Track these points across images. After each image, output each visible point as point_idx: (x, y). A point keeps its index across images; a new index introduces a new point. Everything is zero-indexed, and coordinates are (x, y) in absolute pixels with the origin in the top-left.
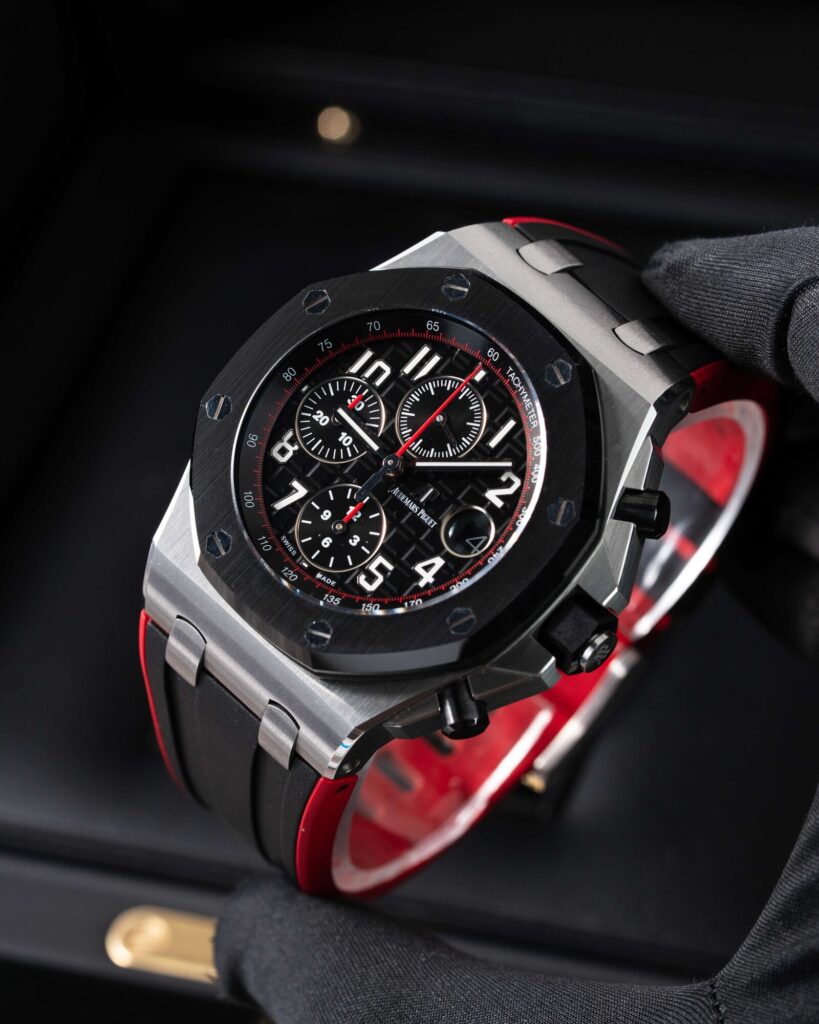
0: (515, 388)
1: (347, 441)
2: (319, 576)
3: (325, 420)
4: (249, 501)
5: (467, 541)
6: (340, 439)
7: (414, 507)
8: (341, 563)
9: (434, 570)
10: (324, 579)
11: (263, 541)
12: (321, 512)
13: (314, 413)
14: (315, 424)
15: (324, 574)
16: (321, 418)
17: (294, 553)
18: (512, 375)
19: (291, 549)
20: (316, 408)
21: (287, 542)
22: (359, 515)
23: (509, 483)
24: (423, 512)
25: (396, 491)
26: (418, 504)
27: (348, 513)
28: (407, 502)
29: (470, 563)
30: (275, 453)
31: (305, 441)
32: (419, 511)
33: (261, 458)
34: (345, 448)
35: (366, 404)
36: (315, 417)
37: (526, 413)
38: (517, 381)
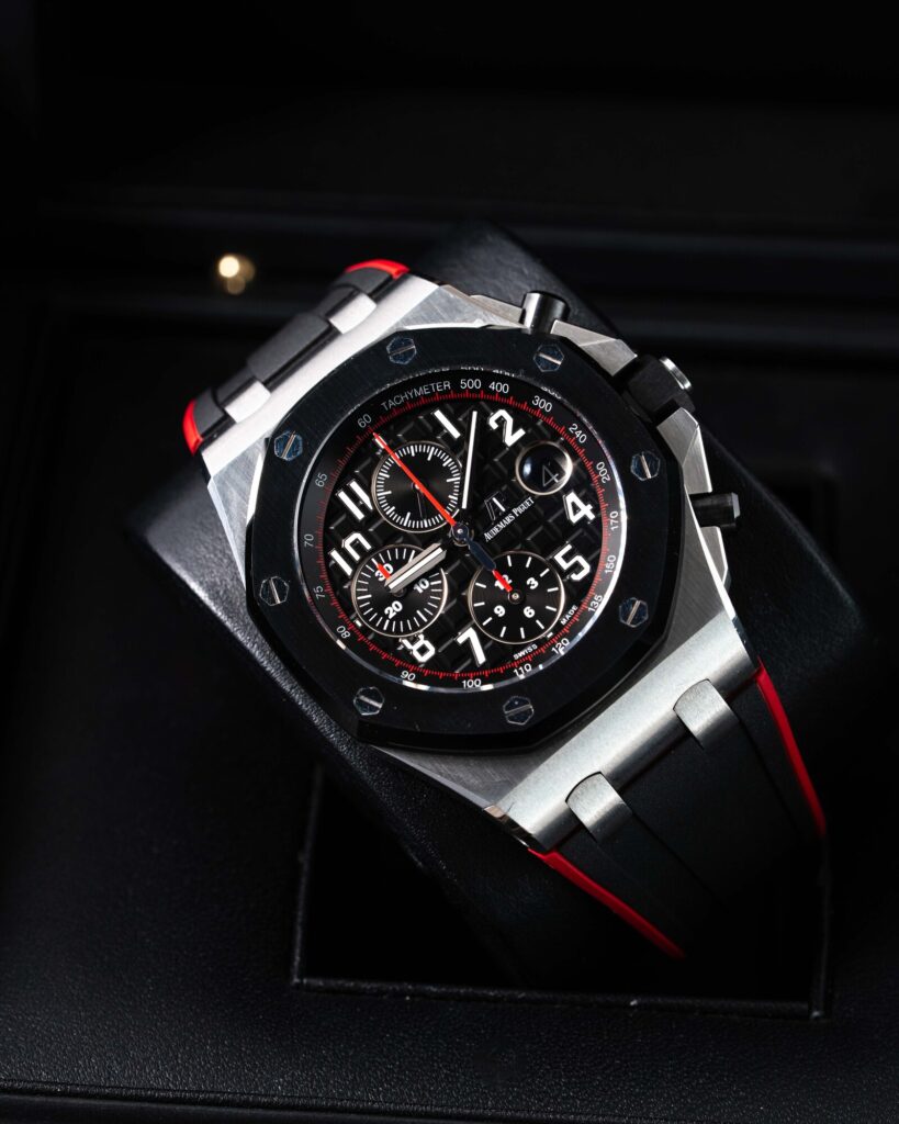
0: (404, 404)
1: (424, 584)
2: (564, 622)
3: (397, 606)
4: (474, 682)
6: (421, 591)
7: (509, 520)
8: (554, 599)
9: (579, 503)
10: (568, 617)
11: (518, 671)
12: (495, 616)
13: (386, 617)
14: (398, 617)
15: (563, 616)
16: (394, 609)
17: (535, 647)
18: (392, 403)
19: (530, 649)
20: (381, 613)
21: (522, 654)
22: (506, 577)
23: (501, 421)
24: (515, 511)
25: (488, 536)
26: (505, 514)
27: (502, 587)
28: (501, 526)
29: (576, 467)
30: (422, 659)
31: (415, 628)
32: (513, 514)
33: (428, 671)
34: (431, 587)
35: (387, 561)
36: (390, 617)
37: (433, 394)
38: (398, 400)
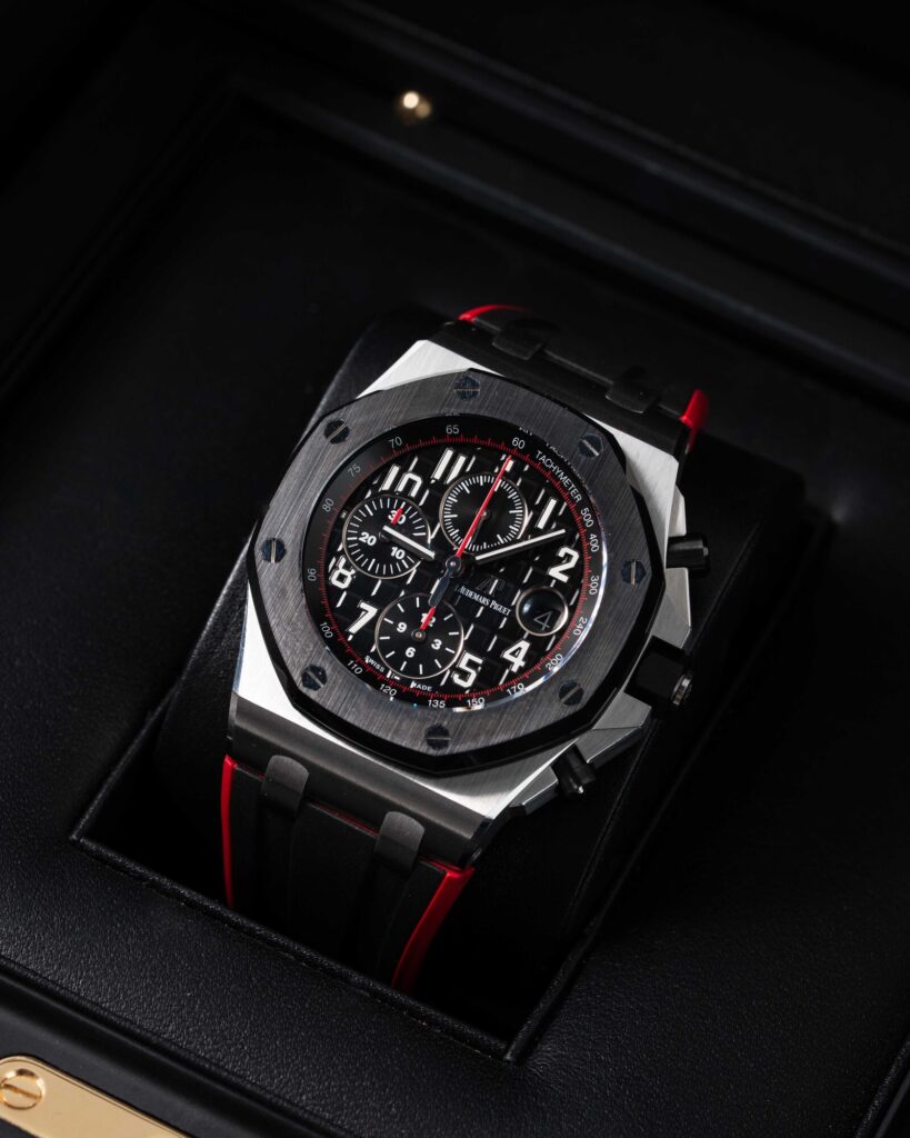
0: (547, 469)
1: (400, 554)
2: (413, 685)
3: (372, 540)
4: (327, 632)
5: (536, 620)
6: (393, 554)
7: (484, 601)
8: (430, 668)
9: (522, 654)
10: (419, 686)
11: (352, 665)
12: (396, 625)
13: (359, 535)
14: (363, 546)
15: (418, 682)
16: (369, 539)
17: (382, 670)
18: (543, 458)
19: (378, 667)
20: (360, 530)
21: (372, 661)
22: (434, 620)
23: (568, 557)
24: (494, 603)
25: (463, 589)
26: (488, 596)
27: (423, 621)
28: (476, 597)
29: (554, 638)
30: (334, 580)
31: (359, 563)
32: (490, 603)
33: (323, 589)
34: (400, 561)
35: (407, 516)
36: (361, 539)
37: (566, 490)
38: (549, 463)
